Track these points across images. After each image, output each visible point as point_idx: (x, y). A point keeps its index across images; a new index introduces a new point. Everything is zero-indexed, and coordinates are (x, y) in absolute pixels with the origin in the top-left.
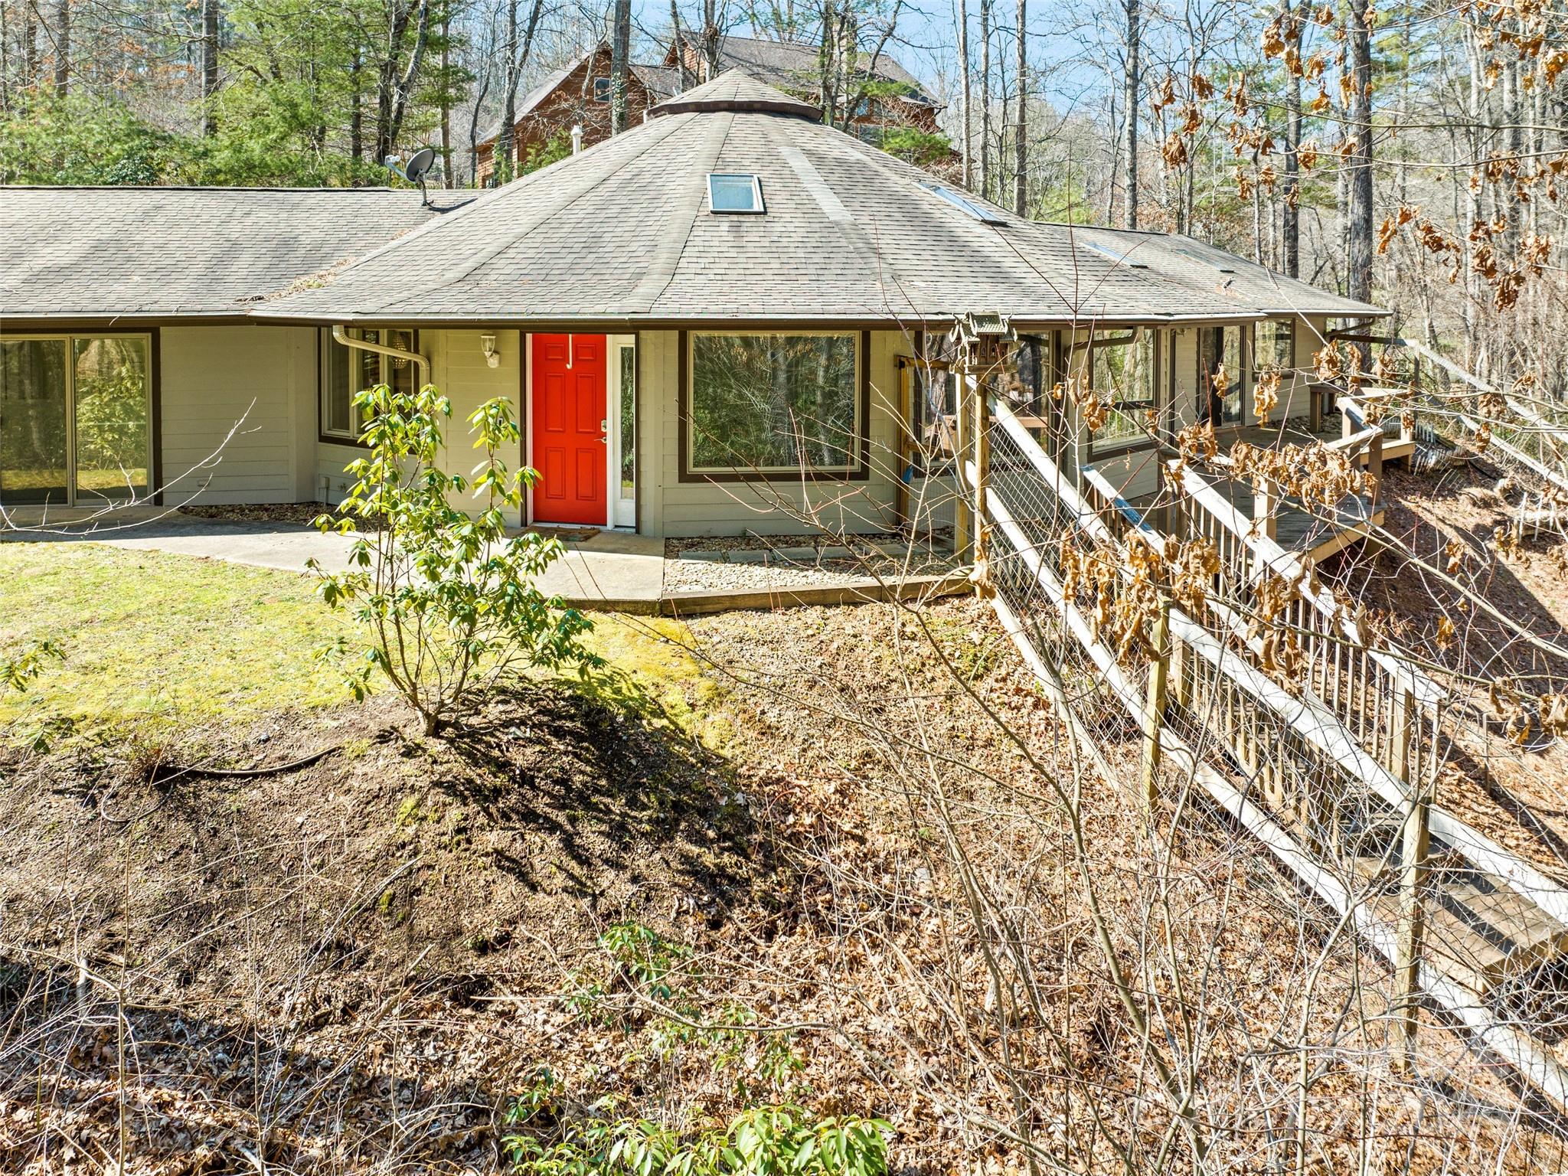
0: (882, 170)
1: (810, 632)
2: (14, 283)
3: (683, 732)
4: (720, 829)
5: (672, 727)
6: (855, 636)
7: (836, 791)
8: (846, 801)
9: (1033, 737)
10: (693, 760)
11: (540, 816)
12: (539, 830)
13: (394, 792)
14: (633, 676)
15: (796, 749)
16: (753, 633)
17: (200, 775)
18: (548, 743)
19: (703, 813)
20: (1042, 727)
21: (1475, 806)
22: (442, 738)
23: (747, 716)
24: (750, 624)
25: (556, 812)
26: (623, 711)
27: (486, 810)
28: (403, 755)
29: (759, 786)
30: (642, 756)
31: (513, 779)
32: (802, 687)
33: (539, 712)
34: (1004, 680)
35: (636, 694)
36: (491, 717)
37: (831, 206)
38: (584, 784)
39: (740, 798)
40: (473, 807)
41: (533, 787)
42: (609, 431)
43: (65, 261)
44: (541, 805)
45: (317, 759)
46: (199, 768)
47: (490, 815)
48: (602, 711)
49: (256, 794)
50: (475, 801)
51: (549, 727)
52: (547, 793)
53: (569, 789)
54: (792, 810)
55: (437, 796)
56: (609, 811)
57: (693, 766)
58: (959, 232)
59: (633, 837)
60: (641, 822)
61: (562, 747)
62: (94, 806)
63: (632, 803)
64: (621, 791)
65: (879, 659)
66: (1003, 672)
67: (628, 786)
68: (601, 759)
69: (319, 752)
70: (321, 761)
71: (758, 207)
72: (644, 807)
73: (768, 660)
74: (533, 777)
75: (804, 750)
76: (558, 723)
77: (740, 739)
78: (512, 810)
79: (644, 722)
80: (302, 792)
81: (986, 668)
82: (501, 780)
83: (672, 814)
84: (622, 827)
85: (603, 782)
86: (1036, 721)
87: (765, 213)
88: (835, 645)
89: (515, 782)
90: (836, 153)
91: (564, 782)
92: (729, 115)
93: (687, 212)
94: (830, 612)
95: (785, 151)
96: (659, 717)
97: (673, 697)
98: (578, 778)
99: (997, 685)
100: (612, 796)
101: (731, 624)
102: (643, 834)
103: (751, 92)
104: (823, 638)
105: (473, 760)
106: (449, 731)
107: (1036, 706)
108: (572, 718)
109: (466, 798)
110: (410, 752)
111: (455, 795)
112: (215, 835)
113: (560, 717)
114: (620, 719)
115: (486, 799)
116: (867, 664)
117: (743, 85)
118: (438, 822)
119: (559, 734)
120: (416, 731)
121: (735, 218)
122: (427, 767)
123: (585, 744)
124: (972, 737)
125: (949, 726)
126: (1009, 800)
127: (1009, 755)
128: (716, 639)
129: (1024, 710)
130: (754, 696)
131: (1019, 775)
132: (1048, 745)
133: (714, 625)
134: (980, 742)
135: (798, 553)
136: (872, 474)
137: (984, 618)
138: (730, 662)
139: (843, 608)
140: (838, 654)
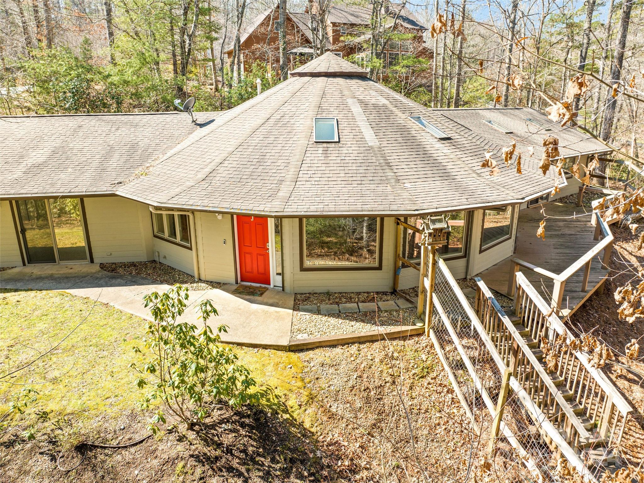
0: (394, 109)
1: (352, 359)
2: (20, 174)
3: (296, 420)
4: (309, 470)
5: (291, 419)
6: (372, 360)
7: (360, 446)
8: (363, 451)
9: (446, 407)
10: (299, 435)
11: (234, 469)
12: (234, 476)
13: (174, 459)
14: (275, 390)
15: (344, 425)
16: (328, 361)
17: (97, 447)
18: (238, 431)
19: (303, 462)
20: (450, 403)
21: (634, 434)
22: (194, 430)
23: (323, 409)
24: (327, 355)
25: (241, 467)
26: (270, 411)
27: (212, 468)
28: (178, 440)
29: (327, 446)
30: (278, 435)
31: (223, 451)
32: (347, 391)
33: (235, 414)
34: (435, 378)
35: (276, 401)
36: (214, 418)
37: (369, 135)
38: (253, 452)
39: (318, 454)
40: (207, 467)
41: (232, 455)
42: (270, 247)
43: (41, 160)
44: (235, 463)
45: (144, 440)
46: (96, 444)
47: (214, 470)
48: (262, 411)
49: (119, 458)
50: (208, 464)
51: (239, 422)
52: (237, 457)
53: (247, 455)
54: (340, 458)
55: (192, 462)
56: (263, 465)
57: (299, 438)
58: (428, 148)
59: (273, 478)
60: (276, 470)
61: (244, 433)
62: (55, 462)
63: (273, 460)
64: (268, 454)
65: (381, 372)
66: (435, 374)
67: (271, 453)
68: (260, 438)
69: (144, 437)
70: (145, 441)
71: (336, 139)
72: (278, 462)
73: (334, 376)
74: (232, 450)
75: (347, 425)
76: (243, 420)
77: (319, 422)
78: (223, 467)
79: (279, 416)
80: (138, 456)
81: (427, 372)
82: (218, 453)
83: (290, 465)
84: (268, 473)
85: (261, 450)
86: (447, 400)
87: (339, 142)
88: (363, 366)
89: (224, 453)
90: (373, 101)
91: (244, 451)
92: (325, 79)
93: (303, 142)
94: (362, 346)
95: (350, 101)
96: (286, 413)
97: (292, 402)
98: (250, 449)
99: (432, 381)
100: (264, 457)
101: (318, 355)
102: (277, 476)
103: (336, 66)
104: (358, 361)
105: (207, 442)
106: (197, 428)
107: (448, 392)
108: (248, 416)
109: (204, 462)
110: (181, 439)
111: (199, 462)
112: (103, 478)
113: (244, 417)
114: (269, 415)
115: (212, 462)
116: (376, 375)
117: (333, 62)
118: (192, 475)
119: (243, 425)
120: (183, 428)
121: (325, 145)
122: (188, 447)
123: (254, 431)
124: (419, 409)
125: (410, 403)
126: (433, 440)
127: (435, 416)
128: (312, 364)
129: (443, 394)
130: (327, 397)
131: (438, 427)
132: (452, 411)
133: (311, 356)
134: (423, 411)
135: (350, 308)
136: (383, 268)
137: (428, 347)
138: (317, 379)
139: (368, 344)
140: (364, 370)
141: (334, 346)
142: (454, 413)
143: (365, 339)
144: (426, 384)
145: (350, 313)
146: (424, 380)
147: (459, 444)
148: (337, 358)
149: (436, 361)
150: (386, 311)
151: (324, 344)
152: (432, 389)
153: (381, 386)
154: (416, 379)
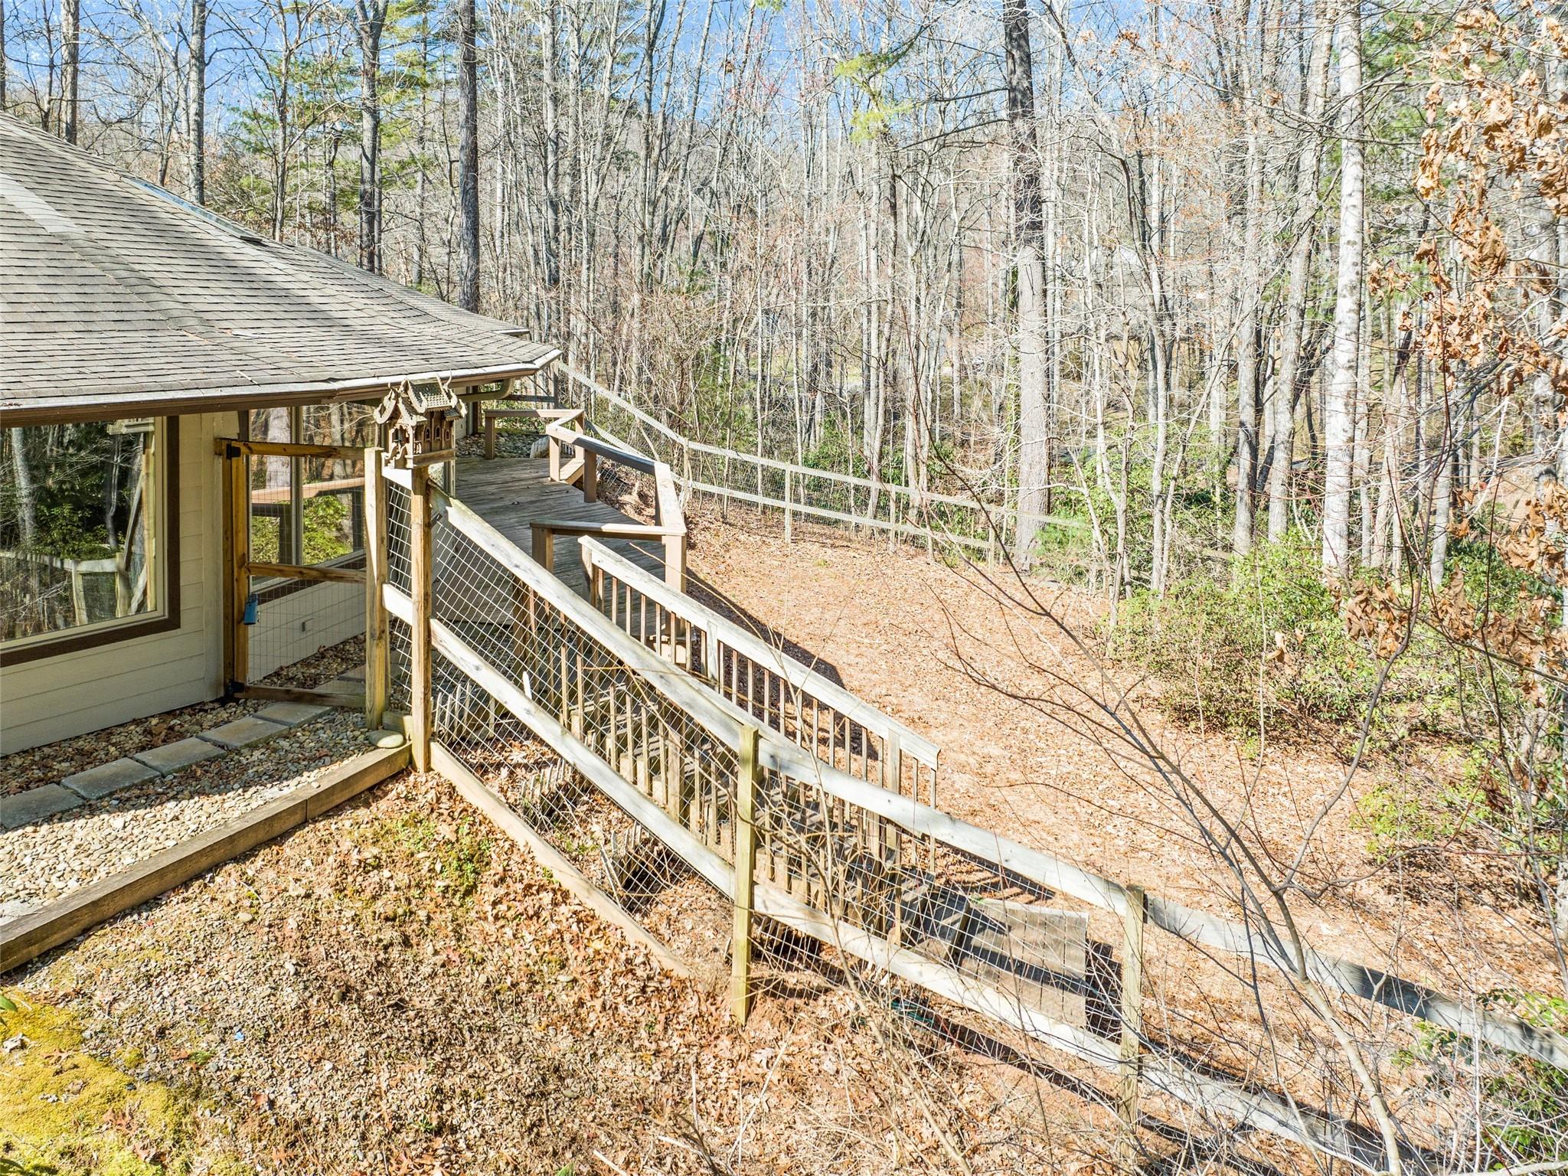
1: (243, 917)
6: (307, 896)
9: (570, 946)
15: (352, 1143)
16: (161, 959)
20: (574, 930)
24: (142, 942)
34: (502, 880)
65: (356, 920)
66: (497, 868)
75: (364, 1137)
81: (475, 871)
86: (564, 924)
88: (292, 923)
94: (250, 867)
99: (501, 891)
104: (268, 919)
107: (554, 902)
116: (348, 936)
124: (513, 985)
125: (482, 980)
126: (595, 1054)
127: (560, 986)
128: (102, 996)
129: (544, 914)
130: (237, 1079)
131: (583, 1011)
132: (590, 951)
133: (80, 969)
134: (524, 986)
135: (116, 775)
136: (185, 618)
137: (444, 799)
138: (162, 1032)
139: (264, 854)
140: (304, 937)
141: (152, 902)
142: (597, 952)
143: (251, 841)
144: (488, 908)
145: (128, 789)
146: (475, 897)
147: (659, 1028)
148: (186, 934)
149: (484, 829)
150: (253, 747)
151: (109, 909)
152: (509, 914)
153: (379, 963)
154: (457, 902)
